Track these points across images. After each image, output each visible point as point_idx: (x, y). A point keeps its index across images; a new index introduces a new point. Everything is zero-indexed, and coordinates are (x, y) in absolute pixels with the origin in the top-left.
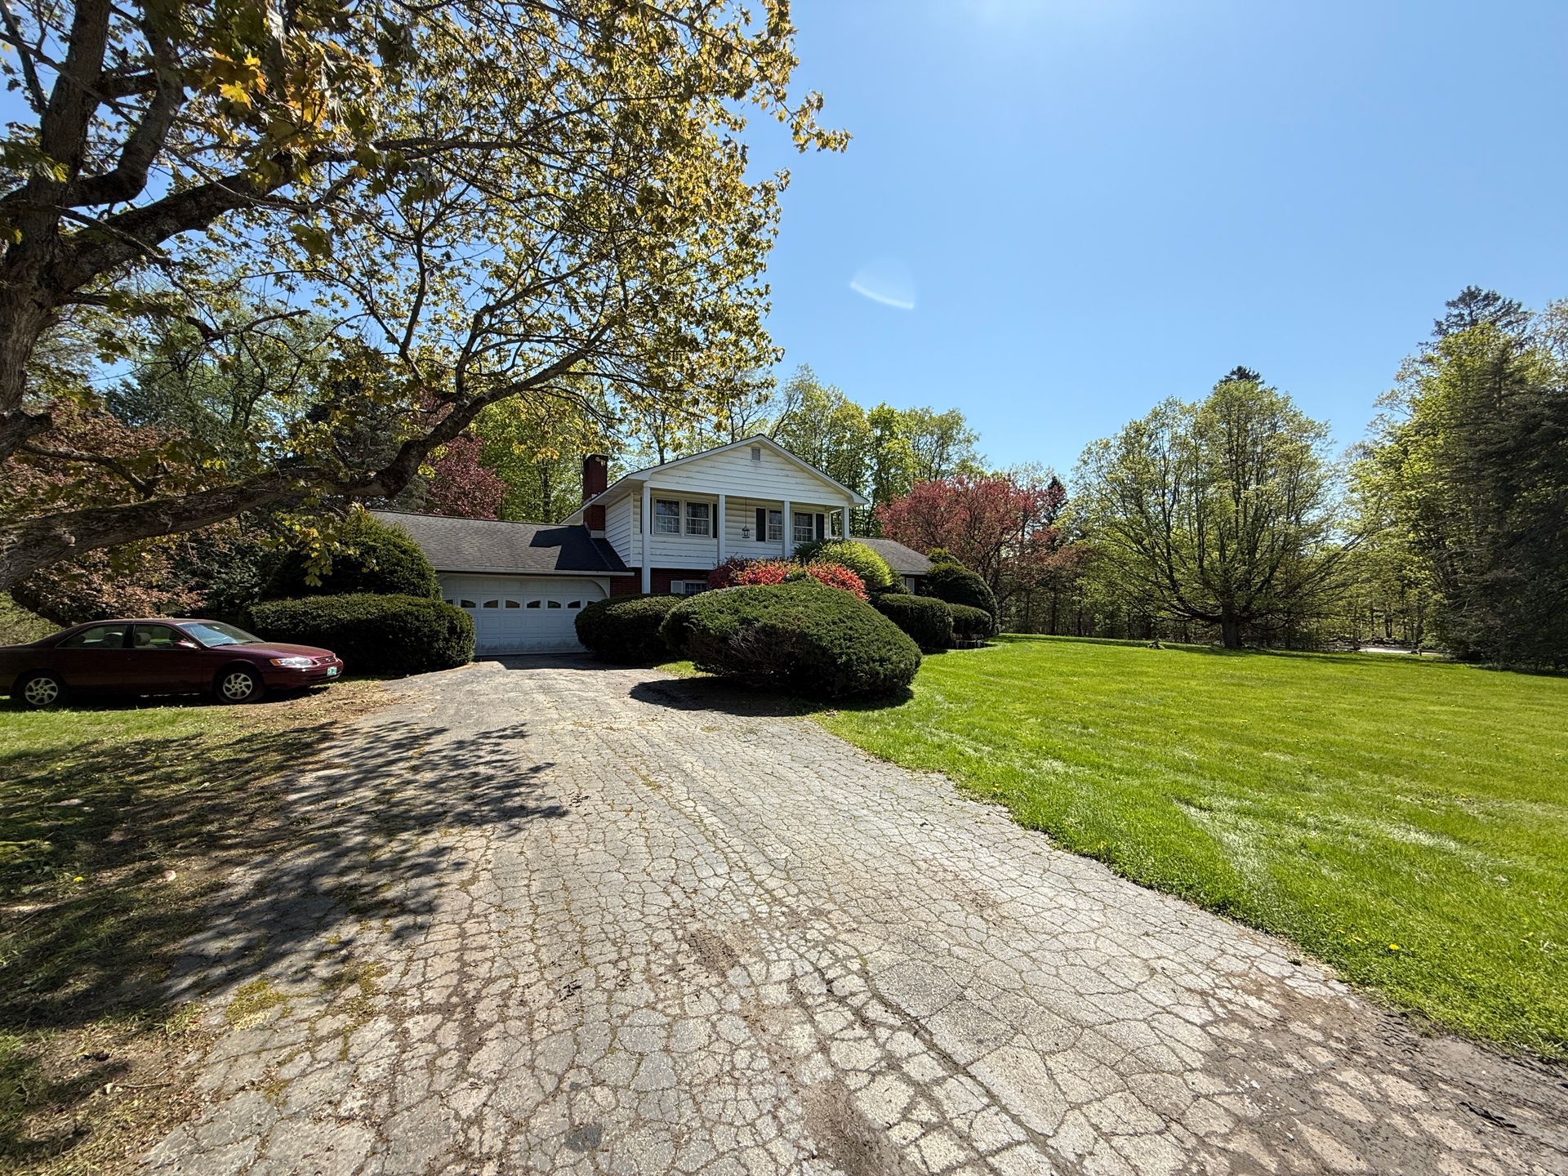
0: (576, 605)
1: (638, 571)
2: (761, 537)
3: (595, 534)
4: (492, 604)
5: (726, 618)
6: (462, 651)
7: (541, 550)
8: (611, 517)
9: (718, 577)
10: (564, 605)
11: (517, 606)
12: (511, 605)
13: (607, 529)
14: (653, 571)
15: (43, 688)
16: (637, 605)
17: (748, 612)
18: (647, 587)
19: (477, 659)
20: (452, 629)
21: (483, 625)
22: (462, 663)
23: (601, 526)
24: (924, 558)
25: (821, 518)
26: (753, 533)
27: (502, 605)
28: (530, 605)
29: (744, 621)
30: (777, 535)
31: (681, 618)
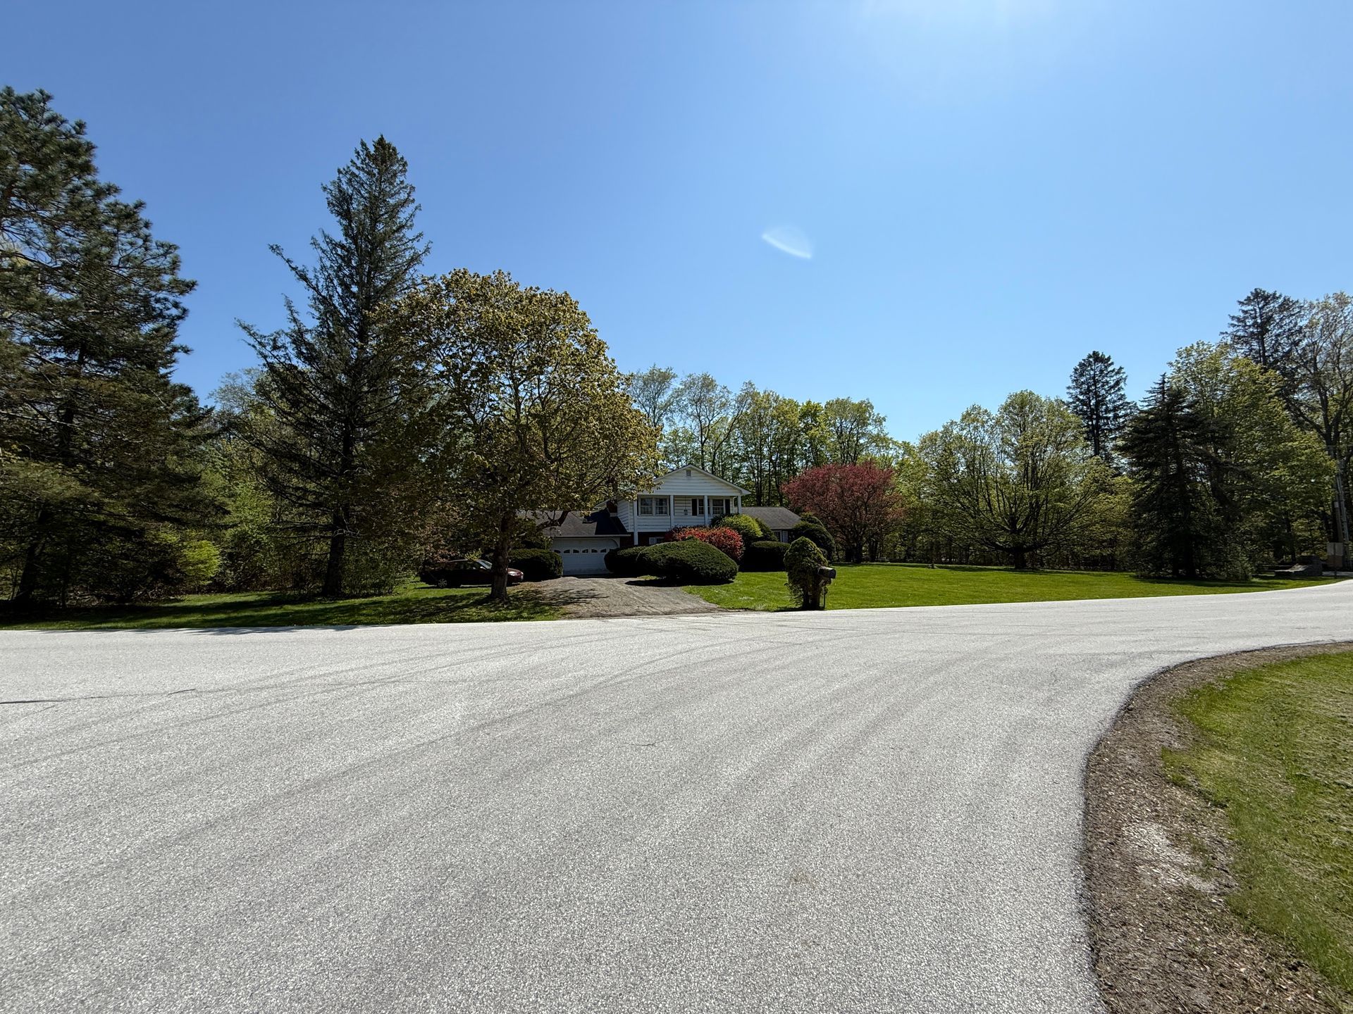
0: (604, 551)
1: (632, 533)
2: (694, 513)
3: (612, 515)
4: (568, 551)
5: (656, 555)
6: (560, 572)
7: (588, 525)
8: (620, 506)
9: (667, 536)
10: (599, 551)
11: (577, 552)
12: (575, 551)
13: (619, 511)
14: (639, 533)
15: (444, 582)
16: (631, 550)
17: (666, 553)
18: (636, 542)
19: (564, 576)
20: (556, 562)
21: (567, 561)
22: (559, 577)
23: (615, 509)
24: (797, 518)
25: (728, 502)
26: (690, 512)
27: (572, 551)
28: (584, 552)
29: (663, 556)
30: (702, 512)
31: (644, 555)
